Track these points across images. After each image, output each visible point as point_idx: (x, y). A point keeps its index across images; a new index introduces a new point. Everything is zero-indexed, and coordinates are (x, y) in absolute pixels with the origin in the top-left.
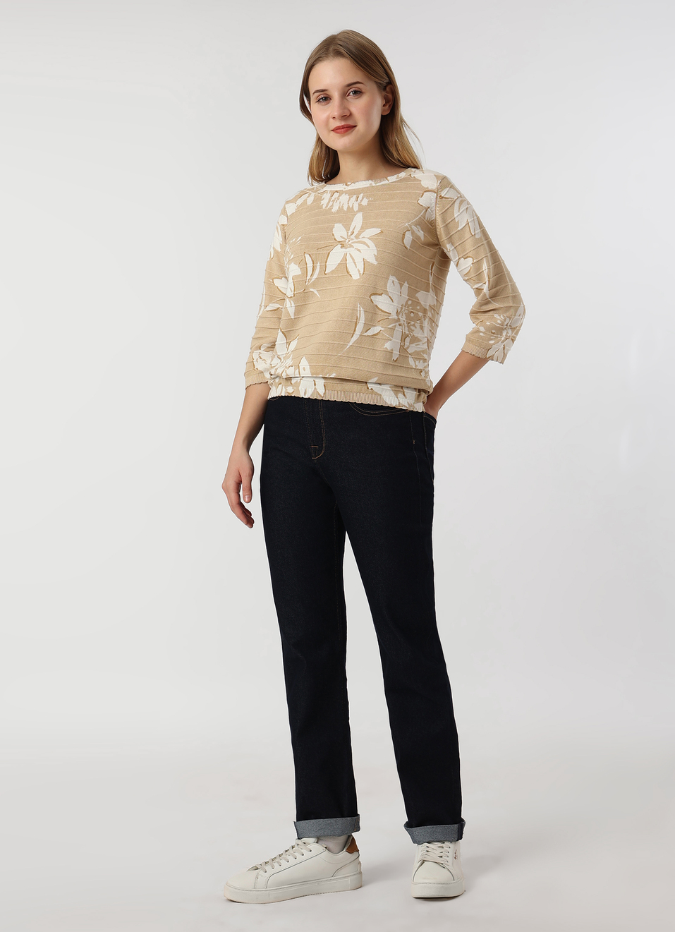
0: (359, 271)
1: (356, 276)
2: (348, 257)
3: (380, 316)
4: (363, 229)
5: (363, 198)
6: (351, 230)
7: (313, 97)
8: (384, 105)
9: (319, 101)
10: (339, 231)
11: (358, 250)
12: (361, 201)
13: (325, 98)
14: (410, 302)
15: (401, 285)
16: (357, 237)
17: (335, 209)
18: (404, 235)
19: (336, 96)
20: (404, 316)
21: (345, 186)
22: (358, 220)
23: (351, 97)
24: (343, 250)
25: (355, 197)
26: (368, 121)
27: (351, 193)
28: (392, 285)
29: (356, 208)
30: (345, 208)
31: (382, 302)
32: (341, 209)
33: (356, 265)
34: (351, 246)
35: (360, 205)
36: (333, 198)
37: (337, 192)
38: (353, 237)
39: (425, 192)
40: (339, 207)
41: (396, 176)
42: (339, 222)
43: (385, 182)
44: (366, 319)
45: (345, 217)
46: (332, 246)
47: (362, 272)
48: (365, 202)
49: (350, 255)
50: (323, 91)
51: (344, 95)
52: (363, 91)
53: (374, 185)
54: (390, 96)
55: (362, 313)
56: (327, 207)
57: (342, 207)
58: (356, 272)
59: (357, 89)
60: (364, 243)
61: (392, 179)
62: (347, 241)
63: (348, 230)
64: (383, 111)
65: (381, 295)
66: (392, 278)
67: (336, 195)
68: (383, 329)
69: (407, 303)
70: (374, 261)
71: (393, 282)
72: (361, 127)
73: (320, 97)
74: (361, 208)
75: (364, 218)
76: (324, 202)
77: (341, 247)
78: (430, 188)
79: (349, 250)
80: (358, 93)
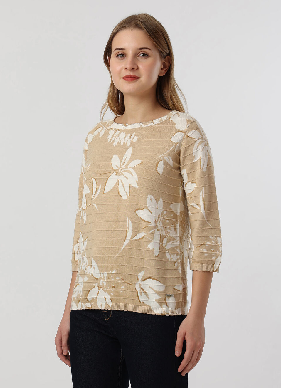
0: (127, 194)
1: (124, 197)
2: (120, 183)
3: (143, 225)
4: (130, 161)
5: (134, 136)
6: (123, 161)
7: (114, 53)
8: (162, 69)
9: (117, 56)
10: (115, 162)
11: (127, 178)
12: (133, 138)
13: (122, 55)
14: (165, 212)
15: (157, 201)
16: (126, 167)
17: (115, 144)
18: (157, 164)
19: (130, 54)
20: (161, 222)
21: (124, 126)
22: (129, 153)
23: (140, 58)
24: (117, 177)
25: (129, 135)
26: (150, 76)
27: (128, 132)
28: (150, 201)
29: (129, 144)
30: (122, 144)
31: (143, 214)
32: (119, 144)
33: (124, 188)
34: (122, 174)
35: (132, 141)
36: (115, 135)
37: (118, 130)
38: (124, 166)
39: (177, 132)
40: (118, 142)
41: (159, 119)
42: (116, 154)
43: (151, 124)
44: (133, 228)
45: (121, 150)
46: (109, 173)
47: (128, 194)
48: (135, 140)
49: (121, 181)
50: (121, 49)
51: (136, 55)
52: (150, 55)
53: (143, 126)
54: (167, 64)
55: (131, 224)
56: (111, 141)
57: (120, 142)
58: (124, 193)
59: (146, 53)
60: (130, 172)
61: (156, 121)
62: (120, 170)
63: (121, 161)
64: (160, 73)
65: (143, 209)
66: (150, 197)
67: (118, 132)
68: (146, 234)
69: (162, 213)
70: (136, 186)
71: (151, 199)
72: (143, 79)
73: (119, 53)
74: (132, 143)
75: (133, 151)
76: (110, 137)
77: (116, 175)
78: (181, 130)
79: (121, 178)
80: (145, 55)
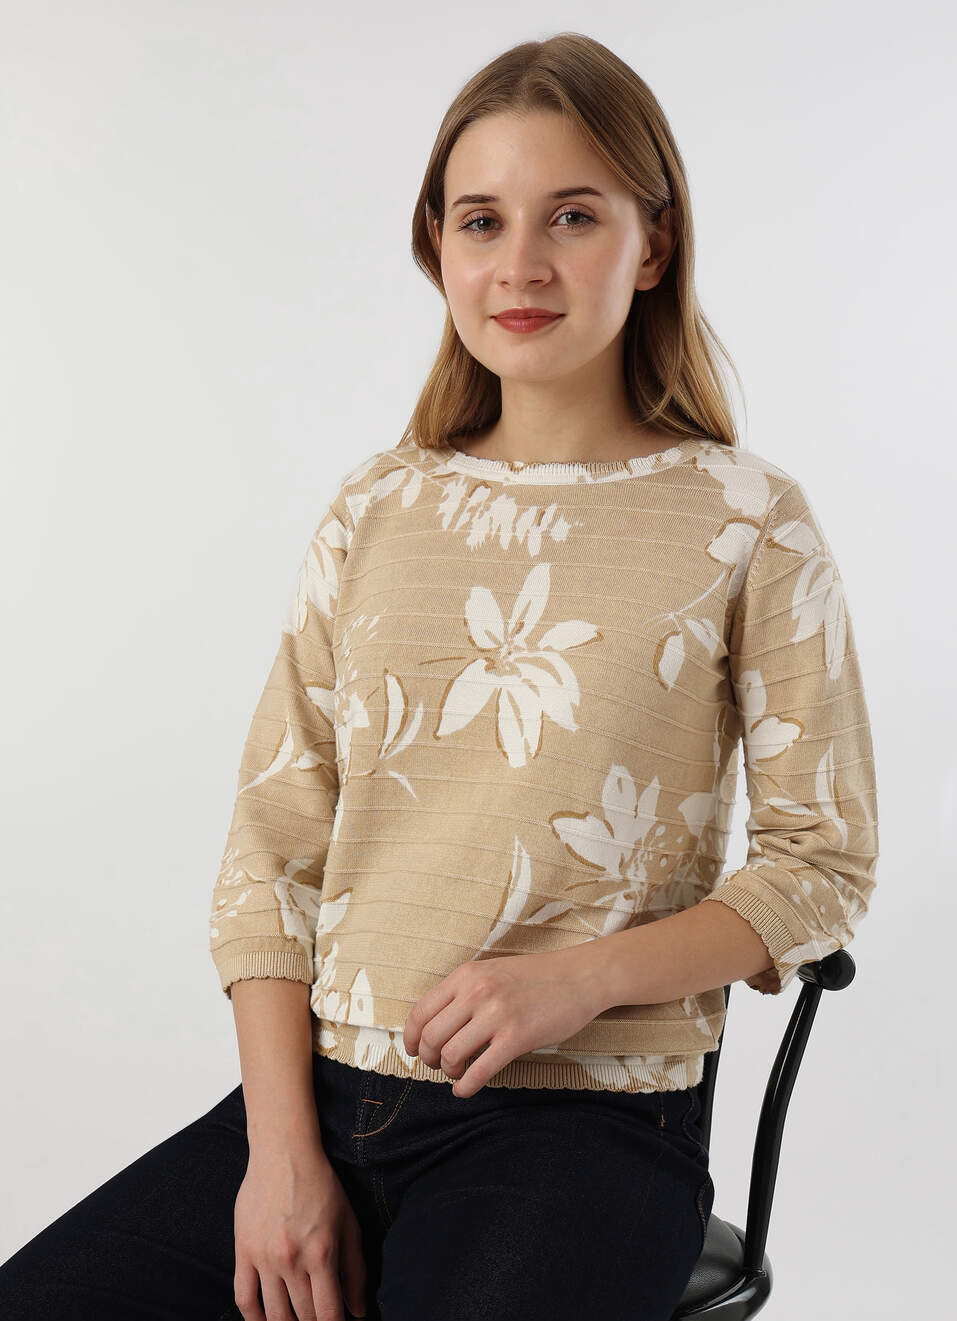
0: (527, 747)
1: (517, 760)
2: (504, 702)
3: (579, 875)
4: (549, 619)
5: (556, 518)
6: (516, 616)
7: (452, 215)
8: (646, 262)
9: (467, 227)
10: (482, 613)
11: (533, 686)
12: (551, 525)
13: (488, 221)
14: (660, 832)
15: (641, 788)
16: (532, 642)
17: (476, 538)
18: (661, 646)
19: (518, 218)
21: (506, 472)
22: (537, 586)
23: (560, 230)
24: (492, 678)
25: (533, 511)
27: (526, 497)
28: (616, 789)
29: (534, 548)
30: (505, 542)
31: (582, 836)
32: (492, 543)
33: (521, 727)
34: (514, 671)
35: (546, 537)
36: (473, 501)
37: (485, 484)
38: (520, 640)
39: (731, 521)
40: (488, 537)
41: (652, 458)
42: (486, 582)
43: (622, 475)
44: (535, 883)
45: (501, 570)
46: (460, 661)
47: (533, 750)
48: (561, 532)
49: (510, 697)
50: (484, 201)
51: (545, 223)
53: (589, 480)
55: (526, 865)
56: (452, 525)
57: (497, 537)
58: (519, 744)
59: (581, 210)
60: (549, 666)
61: (642, 466)
62: (504, 651)
63: (507, 614)
64: (641, 280)
65: (582, 816)
66: (617, 771)
67: (482, 493)
70: (568, 722)
71: (619, 780)
72: (577, 320)
73: (474, 216)
74: (549, 550)
75: (556, 582)
76: (448, 508)
77: (487, 669)
78: (746, 513)
79: (509, 683)
80: (580, 218)
